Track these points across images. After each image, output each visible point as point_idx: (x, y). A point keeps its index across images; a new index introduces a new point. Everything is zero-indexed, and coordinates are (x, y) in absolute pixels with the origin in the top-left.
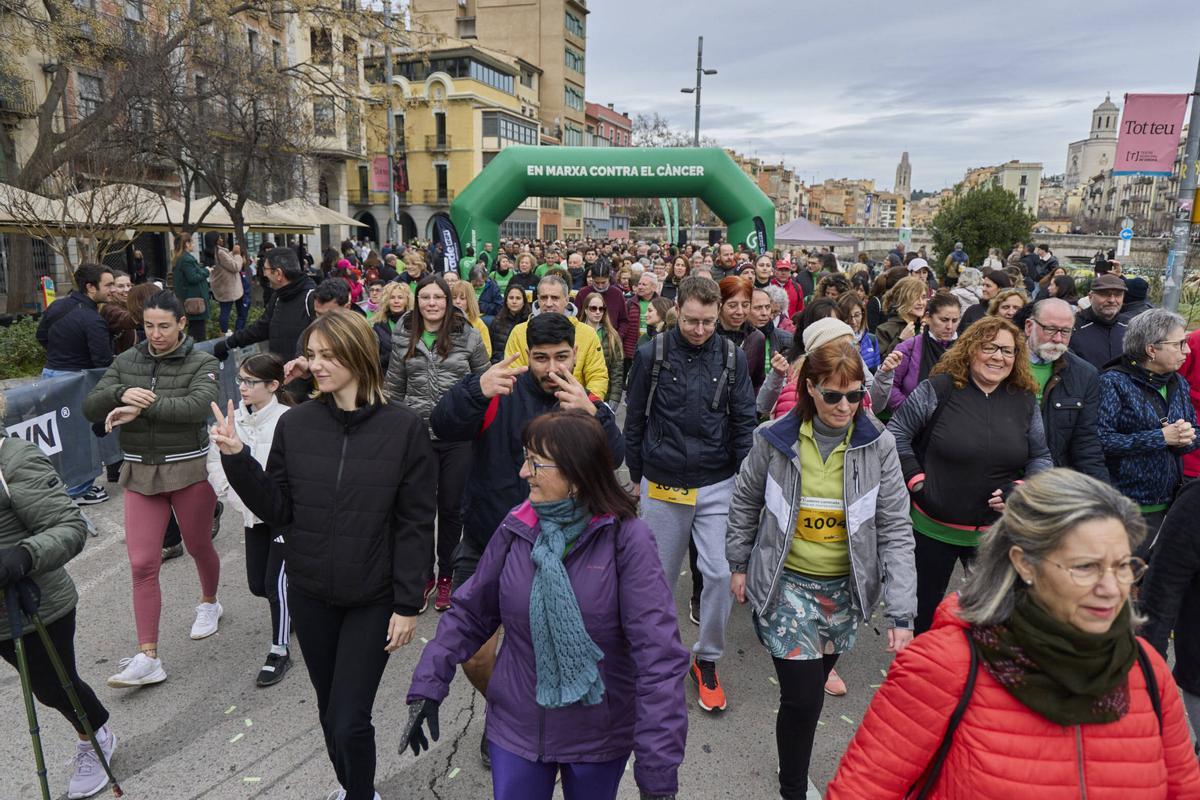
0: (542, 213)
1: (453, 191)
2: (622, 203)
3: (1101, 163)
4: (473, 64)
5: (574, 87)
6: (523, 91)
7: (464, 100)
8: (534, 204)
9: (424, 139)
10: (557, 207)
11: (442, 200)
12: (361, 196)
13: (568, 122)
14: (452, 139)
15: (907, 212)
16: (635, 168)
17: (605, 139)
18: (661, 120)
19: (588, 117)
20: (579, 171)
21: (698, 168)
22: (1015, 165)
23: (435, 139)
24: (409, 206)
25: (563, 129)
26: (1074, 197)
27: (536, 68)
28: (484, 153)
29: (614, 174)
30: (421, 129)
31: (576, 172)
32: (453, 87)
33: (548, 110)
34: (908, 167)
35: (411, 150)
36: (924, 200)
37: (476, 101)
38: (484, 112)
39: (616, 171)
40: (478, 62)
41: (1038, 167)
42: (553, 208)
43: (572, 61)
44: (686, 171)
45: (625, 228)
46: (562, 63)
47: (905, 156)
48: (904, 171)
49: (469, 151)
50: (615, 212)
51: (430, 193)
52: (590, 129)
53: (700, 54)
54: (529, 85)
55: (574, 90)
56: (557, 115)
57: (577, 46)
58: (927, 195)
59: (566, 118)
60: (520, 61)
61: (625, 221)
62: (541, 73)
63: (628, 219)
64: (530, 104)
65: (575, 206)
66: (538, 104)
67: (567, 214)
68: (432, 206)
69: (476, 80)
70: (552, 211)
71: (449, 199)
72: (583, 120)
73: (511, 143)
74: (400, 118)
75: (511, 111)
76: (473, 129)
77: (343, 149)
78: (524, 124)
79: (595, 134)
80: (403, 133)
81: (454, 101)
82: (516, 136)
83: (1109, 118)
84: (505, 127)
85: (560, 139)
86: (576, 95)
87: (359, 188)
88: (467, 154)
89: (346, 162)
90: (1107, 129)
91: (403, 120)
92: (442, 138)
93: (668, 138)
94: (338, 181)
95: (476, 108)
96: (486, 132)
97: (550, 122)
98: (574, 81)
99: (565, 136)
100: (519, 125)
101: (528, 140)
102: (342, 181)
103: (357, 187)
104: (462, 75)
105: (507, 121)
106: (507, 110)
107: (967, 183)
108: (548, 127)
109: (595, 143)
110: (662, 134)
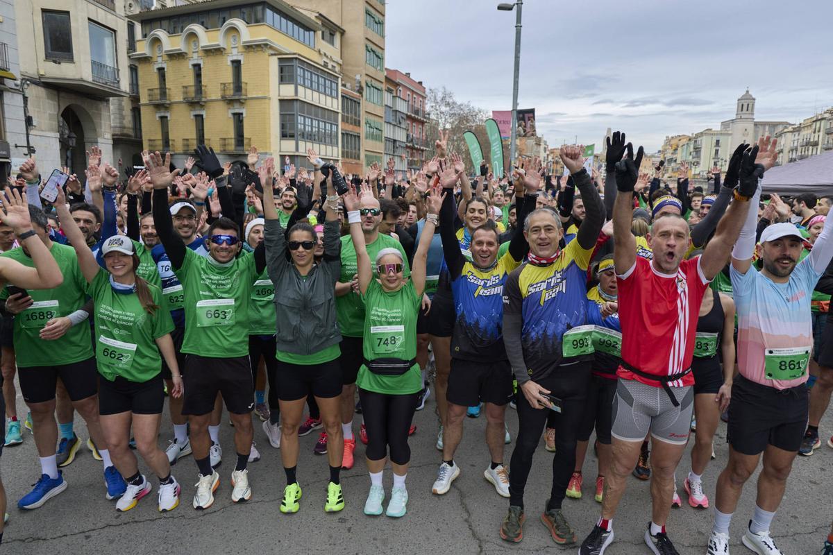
0: (344, 164)
1: (250, 139)
3: (744, 135)
4: (269, 12)
5: (375, 48)
6: (324, 46)
7: (260, 45)
8: (335, 154)
9: (220, 87)
10: (359, 158)
11: (239, 148)
13: (369, 79)
14: (248, 88)
17: (403, 99)
19: (388, 79)
22: (710, 132)
23: (232, 86)
25: (364, 85)
27: (339, 27)
28: (281, 101)
30: (217, 78)
32: (248, 33)
33: (349, 68)
35: (209, 98)
37: (271, 48)
38: (279, 59)
40: (276, 10)
42: (355, 158)
43: (372, 22)
46: (363, 24)
49: (265, 98)
50: (412, 165)
51: (227, 142)
52: (389, 91)
54: (332, 43)
55: (375, 51)
56: (359, 72)
57: (376, 10)
59: (367, 75)
60: (321, 17)
62: (343, 33)
64: (331, 59)
65: (376, 157)
66: (340, 62)
67: (368, 164)
68: (229, 154)
69: (273, 27)
70: (354, 161)
71: (246, 147)
72: (383, 80)
73: (309, 92)
74: (197, 67)
75: (308, 59)
76: (268, 76)
77: (85, 78)
78: (324, 75)
79: (395, 95)
80: (201, 82)
81: (250, 47)
82: (315, 85)
83: (748, 105)
84: (302, 75)
85: (361, 93)
86: (377, 56)
87: (161, 138)
88: (263, 101)
89: (109, 100)
90: (747, 112)
91: (200, 69)
92: (238, 86)
93: (453, 107)
94: (95, 121)
95: (272, 55)
96: (282, 80)
97: (352, 78)
98: (374, 41)
99: (366, 91)
100: (318, 76)
101: (328, 91)
102: (103, 122)
103: (159, 136)
104: (257, 21)
105: (304, 69)
106: (304, 57)
107: (668, 147)
108: (350, 82)
109: (394, 102)
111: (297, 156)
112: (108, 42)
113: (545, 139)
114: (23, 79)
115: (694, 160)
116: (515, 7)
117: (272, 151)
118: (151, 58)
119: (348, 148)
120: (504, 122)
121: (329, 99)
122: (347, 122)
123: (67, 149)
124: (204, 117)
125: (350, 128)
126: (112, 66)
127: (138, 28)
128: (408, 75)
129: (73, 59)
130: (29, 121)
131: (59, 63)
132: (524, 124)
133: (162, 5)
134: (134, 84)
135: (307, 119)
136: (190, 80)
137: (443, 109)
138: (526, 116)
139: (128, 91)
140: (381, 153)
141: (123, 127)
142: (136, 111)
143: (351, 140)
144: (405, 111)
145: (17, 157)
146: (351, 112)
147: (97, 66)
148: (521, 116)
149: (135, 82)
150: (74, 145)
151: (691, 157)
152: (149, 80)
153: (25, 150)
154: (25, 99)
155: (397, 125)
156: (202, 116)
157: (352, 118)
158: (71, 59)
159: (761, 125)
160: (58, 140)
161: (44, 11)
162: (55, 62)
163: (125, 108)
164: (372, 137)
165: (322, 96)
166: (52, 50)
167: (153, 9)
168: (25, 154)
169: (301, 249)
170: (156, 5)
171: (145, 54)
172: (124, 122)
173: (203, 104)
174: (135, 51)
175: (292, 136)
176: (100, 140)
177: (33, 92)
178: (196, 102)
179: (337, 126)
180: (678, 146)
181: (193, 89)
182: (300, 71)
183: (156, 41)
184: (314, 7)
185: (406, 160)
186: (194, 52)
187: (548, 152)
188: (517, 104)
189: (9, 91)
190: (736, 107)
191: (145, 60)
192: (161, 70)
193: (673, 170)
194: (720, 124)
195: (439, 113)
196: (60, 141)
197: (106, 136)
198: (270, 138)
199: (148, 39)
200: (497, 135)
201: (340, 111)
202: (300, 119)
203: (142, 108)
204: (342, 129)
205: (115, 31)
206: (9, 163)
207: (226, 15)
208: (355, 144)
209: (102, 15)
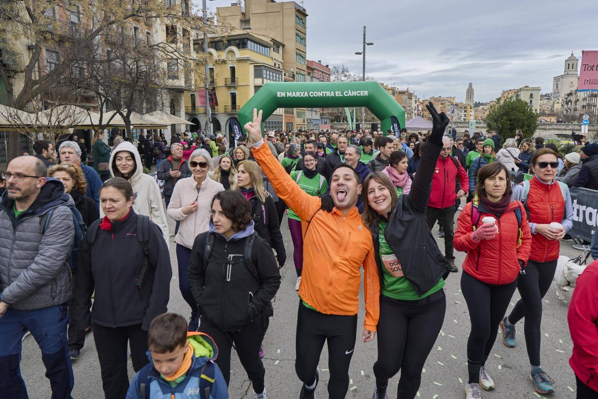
0: (285, 116)
1: (239, 106)
2: (326, 111)
3: (570, 87)
4: (249, 42)
5: (301, 53)
6: (274, 55)
7: (245, 60)
8: (281, 112)
9: (224, 80)
10: (293, 114)
11: (234, 110)
12: (192, 110)
13: (298, 70)
14: (239, 80)
15: (472, 113)
16: (332, 92)
17: (317, 78)
18: (345, 68)
19: (308, 67)
20: (304, 94)
21: (365, 91)
22: (526, 88)
23: (230, 80)
24: (217, 114)
25: (295, 73)
26: (558, 104)
27: (281, 43)
28: (255, 86)
29: (322, 96)
30: (222, 75)
31: (302, 95)
32: (239, 53)
33: (287, 65)
34: (472, 90)
35: (218, 85)
36: (481, 107)
37: (251, 60)
38: (255, 66)
39: (323, 94)
40: (252, 41)
41: (538, 89)
43: (299, 39)
44: (359, 93)
45: (328, 124)
46: (294, 41)
47: (471, 85)
48: (470, 92)
49: (248, 85)
50: (323, 115)
51: (227, 107)
52: (309, 74)
53: (364, 35)
54: (278, 52)
55: (301, 54)
56: (292, 67)
57: (302, 32)
58: (482, 104)
59: (296, 68)
60: (273, 40)
61: (328, 120)
62: (284, 46)
63: (329, 118)
64: (278, 61)
65: (302, 113)
66: (283, 61)
67: (298, 117)
68: (229, 114)
69: (251, 50)
70: (290, 115)
71: (237, 110)
72: (305, 69)
73: (269, 81)
75: (268, 65)
76: (248, 74)
77: (182, 86)
78: (273, 71)
79: (312, 76)
80: (213, 77)
81: (240, 61)
82: (271, 77)
83: (573, 64)
84: (265, 73)
85: (294, 78)
86: (302, 57)
88: (247, 87)
90: (573, 70)
91: (213, 71)
92: (233, 79)
95: (251, 64)
96: (256, 76)
97: (289, 70)
98: (301, 49)
99: (297, 77)
101: (277, 79)
104: (243, 47)
105: (266, 70)
106: (266, 64)
108: (288, 73)
110: (346, 76)
128: (320, 62)
140: (305, 110)
176: (181, 110)
180: (507, 98)
185: (319, 113)
186: (210, 62)
197: (183, 108)
207: (228, 45)
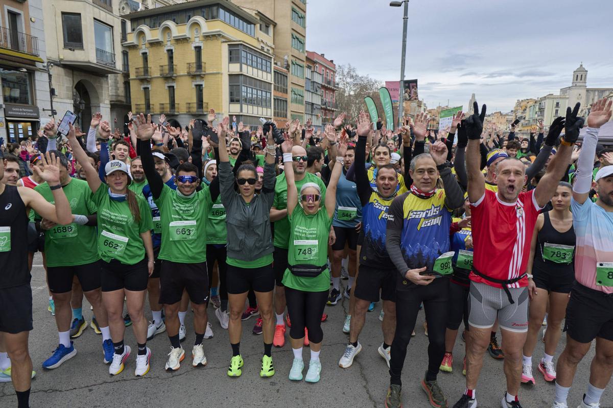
0: (277, 120)
1: (207, 103)
2: (330, 116)
4: (221, 11)
5: (298, 36)
6: (261, 35)
7: (215, 35)
8: (269, 114)
9: (186, 66)
10: (286, 117)
11: (200, 110)
13: (294, 59)
14: (207, 66)
17: (319, 74)
18: (352, 67)
19: (307, 59)
22: (552, 96)
23: (195, 65)
24: (177, 115)
25: (290, 63)
27: (272, 21)
28: (230, 75)
30: (184, 59)
32: (206, 26)
33: (280, 51)
35: (178, 74)
37: (223, 37)
38: (229, 45)
40: (225, 9)
42: (283, 117)
43: (297, 17)
46: (289, 18)
49: (218, 73)
50: (325, 122)
51: (191, 105)
52: (309, 67)
54: (267, 32)
55: (299, 38)
56: (286, 54)
57: (300, 8)
59: (292, 56)
60: (259, 14)
62: (275, 25)
64: (267, 45)
65: (298, 116)
66: (273, 46)
68: (193, 115)
69: (224, 22)
70: (282, 119)
71: (204, 109)
72: (305, 60)
73: (250, 68)
74: (170, 52)
75: (250, 45)
76: (221, 58)
77: (91, 61)
78: (261, 56)
79: (313, 70)
80: (172, 62)
81: (208, 37)
82: (254, 64)
83: (582, 75)
84: (245, 56)
85: (288, 69)
86: (300, 42)
87: (144, 103)
88: (217, 75)
89: (107, 76)
90: (581, 81)
91: (172, 53)
92: (199, 65)
93: (356, 79)
94: (98, 91)
95: (224, 42)
96: (231, 60)
97: (282, 59)
98: (298, 31)
99: (292, 68)
100: (257, 57)
101: (264, 68)
102: (103, 92)
103: (143, 102)
104: (213, 18)
105: (247, 52)
106: (247, 44)
107: (519, 108)
108: (281, 62)
109: (312, 76)
110: (353, 76)
111: (242, 115)
112: (107, 35)
113: (424, 102)
114: (48, 62)
115: (539, 118)
116: (403, 4)
117: (223, 112)
118: (138, 45)
119: (278, 110)
120: (394, 90)
121: (265, 74)
122: (278, 90)
123: (79, 112)
124: (175, 88)
125: (280, 95)
126: (110, 52)
127: (129, 24)
128: (323, 55)
129: (83, 47)
130: (52, 92)
131: (74, 50)
132: (409, 91)
133: (146, 8)
134: (126, 65)
135: (249, 88)
136: (165, 62)
137: (349, 80)
138: (411, 85)
139: (121, 69)
140: (303, 113)
141: (118, 96)
142: (127, 84)
143: (281, 103)
144: (320, 82)
145: (44, 117)
146: (281, 83)
147: (100, 52)
148: (407, 85)
149: (126, 63)
150: (84, 108)
151: (537, 115)
152: (136, 61)
153: (50, 112)
154: (50, 76)
155: (315, 92)
156: (173, 87)
157: (281, 88)
158: (81, 47)
159: (592, 91)
160: (72, 105)
161: (63, 13)
162: (70, 49)
163: (119, 83)
164: (296, 101)
165: (260, 72)
166: (68, 41)
167: (139, 10)
168: (50, 116)
169: (247, 184)
170: (141, 8)
171: (133, 43)
172: (119, 92)
173: (174, 78)
174: (126, 41)
175: (238, 101)
176: (101, 105)
177: (56, 71)
178: (169, 77)
179: (271, 93)
180: (526, 107)
181: (167, 68)
182: (244, 54)
183: (141, 33)
184: (254, 7)
185: (321, 118)
186: (168, 41)
187: (427, 112)
188: (404, 76)
189: (39, 71)
190: (572, 77)
191: (134, 47)
192: (145, 54)
193: (522, 125)
194: (560, 90)
195: (345, 83)
196: (74, 106)
197: (106, 102)
198: (222, 103)
199: (136, 32)
200: (388, 100)
201: (273, 82)
202: (244, 89)
203: (131, 81)
204: (274, 96)
205: (112, 27)
206: (39, 122)
207: (191, 14)
208: (284, 106)
209: (103, 16)
